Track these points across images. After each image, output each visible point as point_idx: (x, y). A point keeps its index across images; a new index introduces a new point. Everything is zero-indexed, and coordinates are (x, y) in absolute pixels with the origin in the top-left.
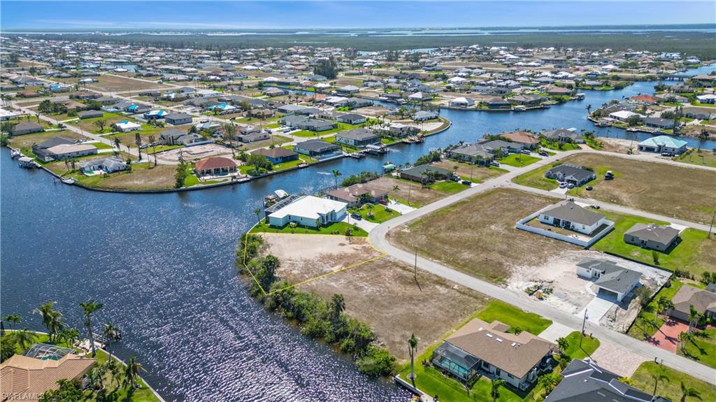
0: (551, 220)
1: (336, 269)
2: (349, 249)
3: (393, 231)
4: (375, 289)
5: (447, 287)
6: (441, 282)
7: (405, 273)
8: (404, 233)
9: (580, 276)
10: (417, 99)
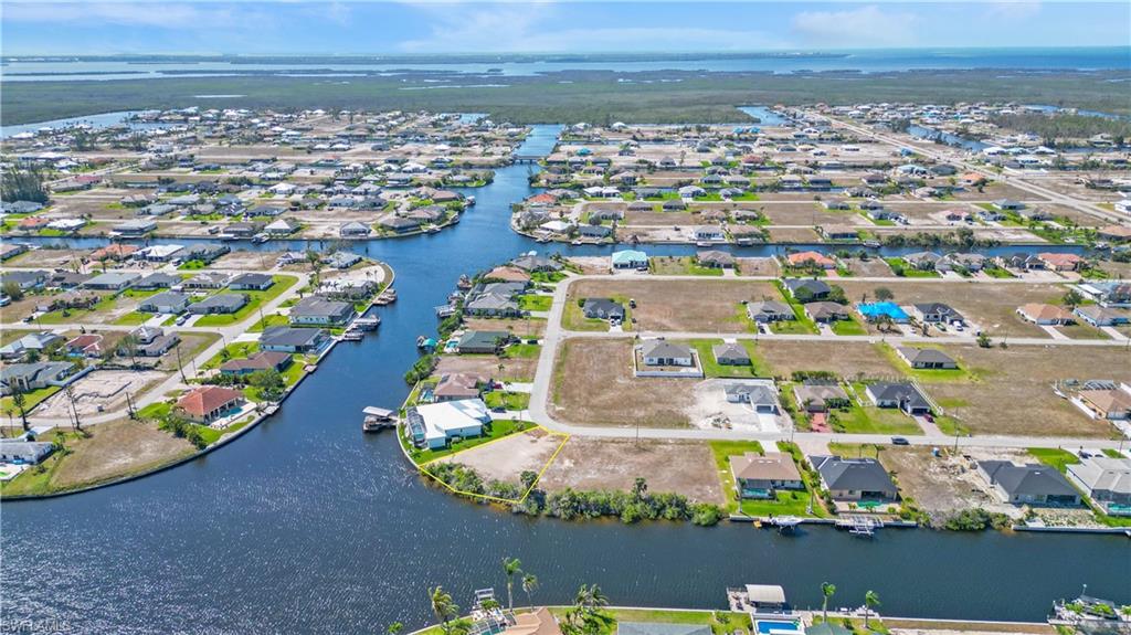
2: (546, 443)
3: (552, 413)
5: (665, 444)
6: (656, 442)
8: (561, 411)
10: (280, 231)
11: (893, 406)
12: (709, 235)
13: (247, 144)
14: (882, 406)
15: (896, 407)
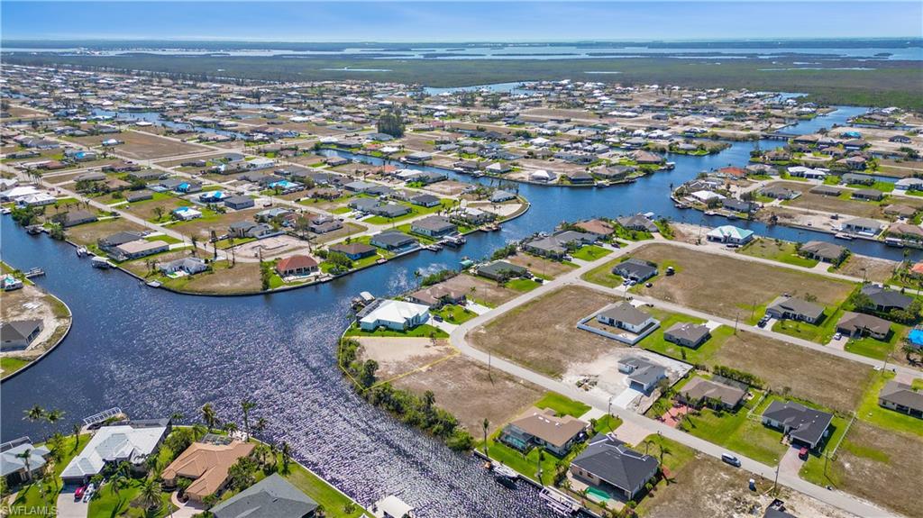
0: (607, 320)
1: (424, 369)
2: (433, 351)
3: (471, 332)
4: (457, 385)
5: (515, 382)
6: (510, 378)
7: (481, 371)
8: (481, 334)
9: (620, 371)
10: (494, 171)
11: (780, 429)
12: (859, 228)
13: (568, 108)
14: (768, 425)
15: (782, 432)
